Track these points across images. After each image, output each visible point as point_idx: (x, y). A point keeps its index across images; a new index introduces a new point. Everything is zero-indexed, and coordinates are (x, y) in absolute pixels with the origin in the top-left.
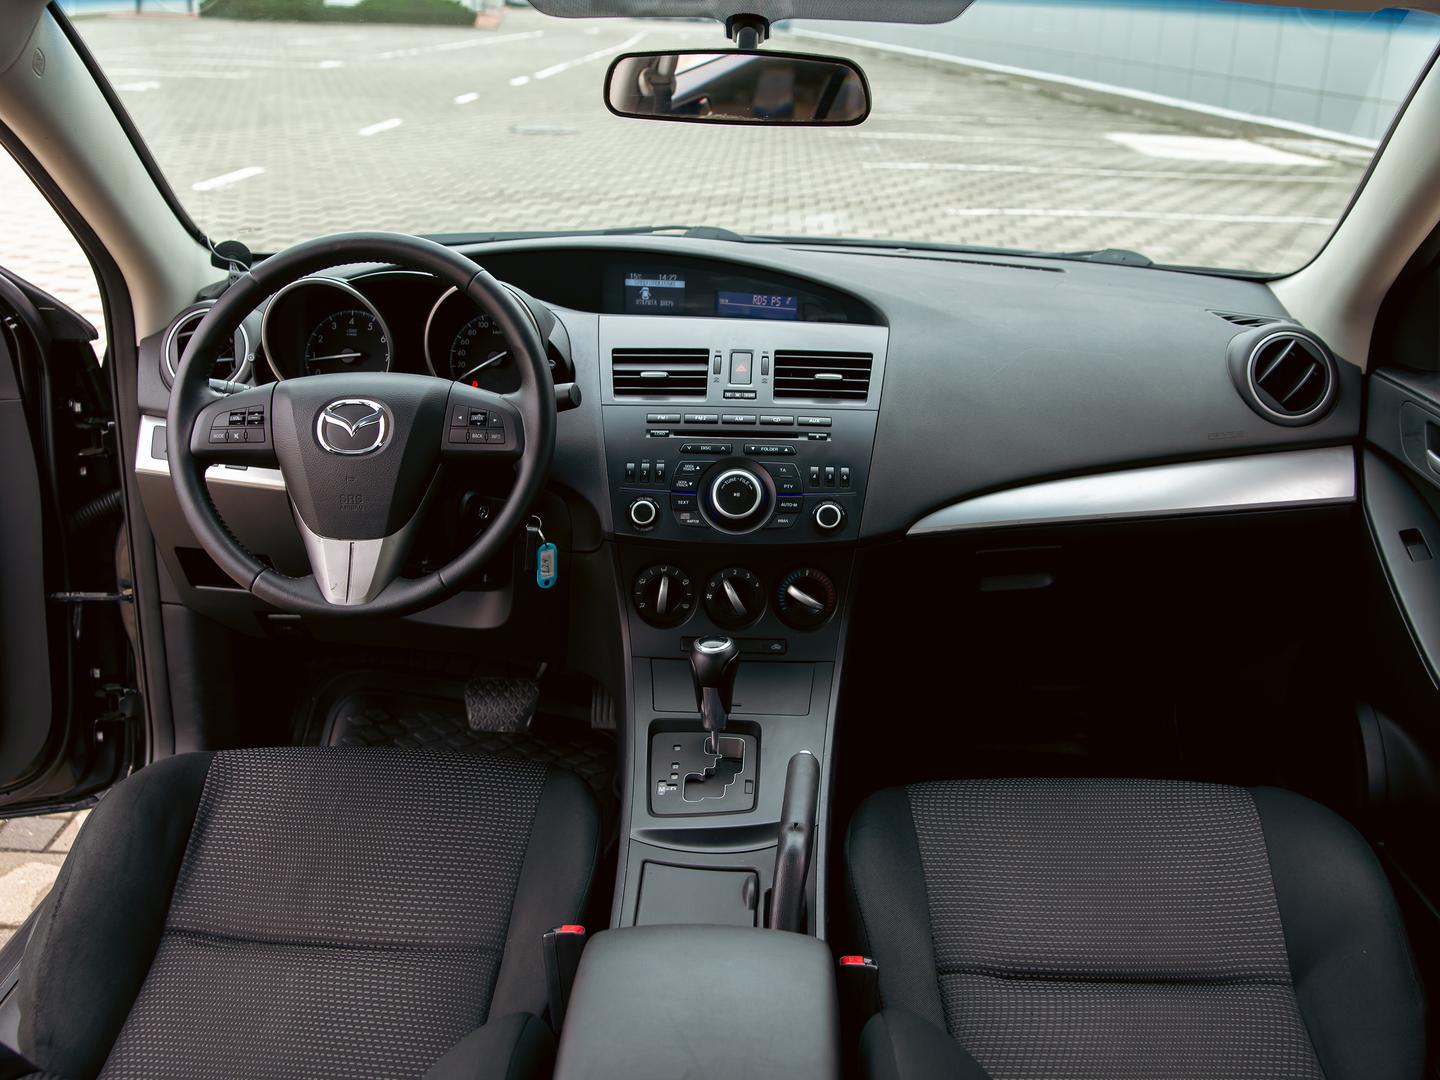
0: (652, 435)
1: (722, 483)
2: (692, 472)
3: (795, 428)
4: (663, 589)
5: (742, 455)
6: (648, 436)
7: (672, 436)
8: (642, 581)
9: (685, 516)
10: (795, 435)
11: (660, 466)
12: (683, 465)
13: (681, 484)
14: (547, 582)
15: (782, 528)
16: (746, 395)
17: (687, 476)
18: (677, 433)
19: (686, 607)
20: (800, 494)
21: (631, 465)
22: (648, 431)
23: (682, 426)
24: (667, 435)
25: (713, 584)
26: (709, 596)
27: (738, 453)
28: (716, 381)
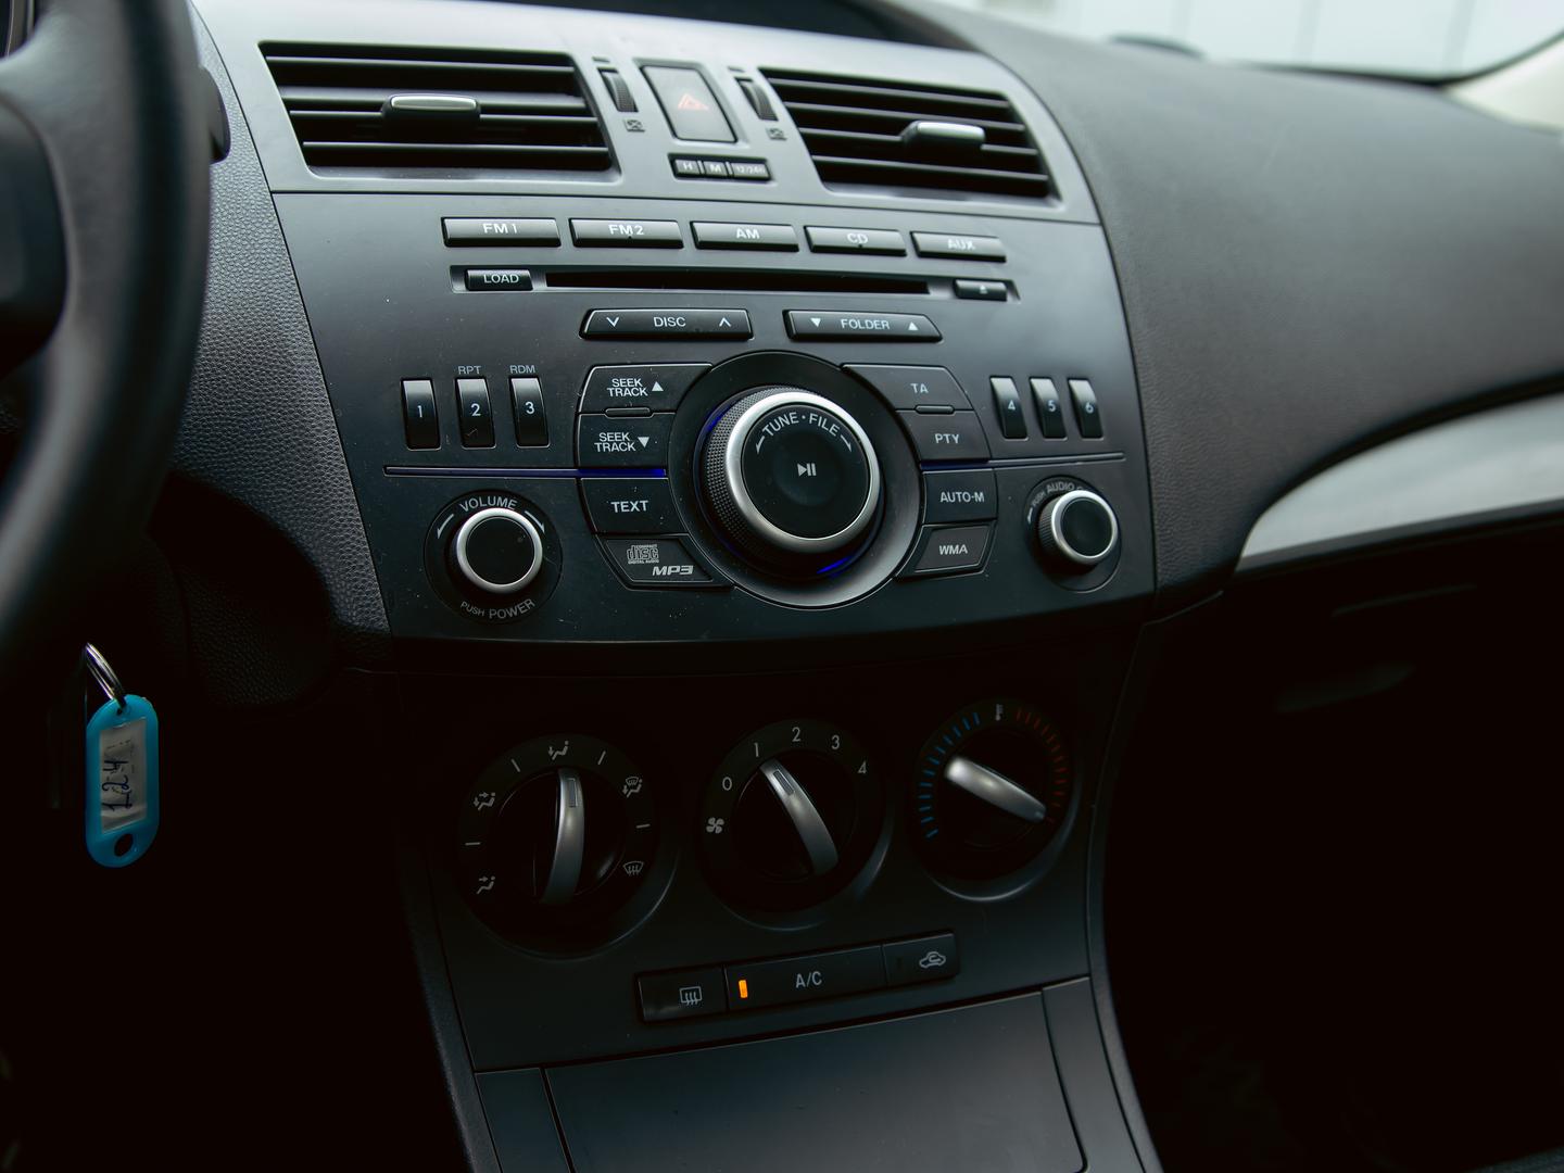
0: (475, 285)
1: (755, 431)
2: (637, 401)
3: (910, 266)
4: (568, 817)
5: (782, 342)
6: (459, 288)
7: (540, 287)
8: (485, 801)
9: (642, 554)
10: (917, 285)
11: (526, 385)
12: (603, 382)
13: (611, 442)
14: (123, 844)
15: (952, 575)
16: (741, 169)
17: (625, 416)
18: (557, 276)
19: (633, 870)
20: (982, 462)
21: (418, 388)
22: (459, 272)
23: (567, 256)
24: (525, 284)
25: (727, 784)
26: (715, 825)
27: (769, 338)
28: (636, 128)
